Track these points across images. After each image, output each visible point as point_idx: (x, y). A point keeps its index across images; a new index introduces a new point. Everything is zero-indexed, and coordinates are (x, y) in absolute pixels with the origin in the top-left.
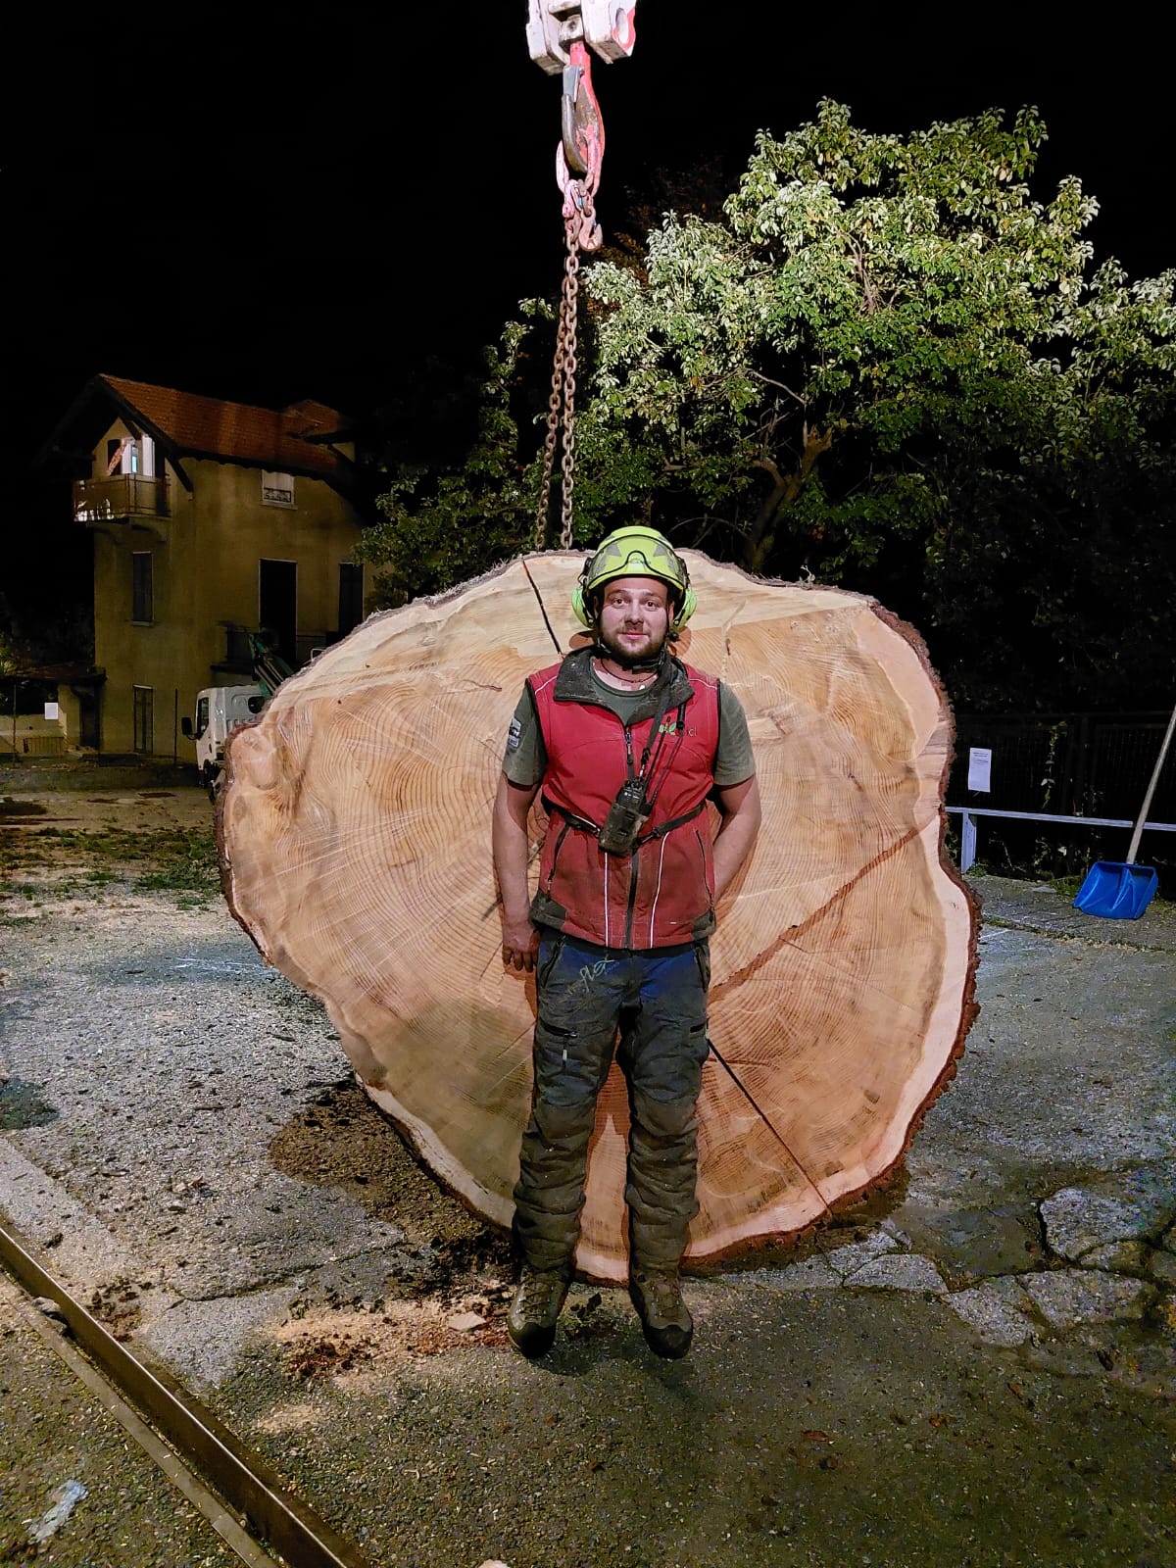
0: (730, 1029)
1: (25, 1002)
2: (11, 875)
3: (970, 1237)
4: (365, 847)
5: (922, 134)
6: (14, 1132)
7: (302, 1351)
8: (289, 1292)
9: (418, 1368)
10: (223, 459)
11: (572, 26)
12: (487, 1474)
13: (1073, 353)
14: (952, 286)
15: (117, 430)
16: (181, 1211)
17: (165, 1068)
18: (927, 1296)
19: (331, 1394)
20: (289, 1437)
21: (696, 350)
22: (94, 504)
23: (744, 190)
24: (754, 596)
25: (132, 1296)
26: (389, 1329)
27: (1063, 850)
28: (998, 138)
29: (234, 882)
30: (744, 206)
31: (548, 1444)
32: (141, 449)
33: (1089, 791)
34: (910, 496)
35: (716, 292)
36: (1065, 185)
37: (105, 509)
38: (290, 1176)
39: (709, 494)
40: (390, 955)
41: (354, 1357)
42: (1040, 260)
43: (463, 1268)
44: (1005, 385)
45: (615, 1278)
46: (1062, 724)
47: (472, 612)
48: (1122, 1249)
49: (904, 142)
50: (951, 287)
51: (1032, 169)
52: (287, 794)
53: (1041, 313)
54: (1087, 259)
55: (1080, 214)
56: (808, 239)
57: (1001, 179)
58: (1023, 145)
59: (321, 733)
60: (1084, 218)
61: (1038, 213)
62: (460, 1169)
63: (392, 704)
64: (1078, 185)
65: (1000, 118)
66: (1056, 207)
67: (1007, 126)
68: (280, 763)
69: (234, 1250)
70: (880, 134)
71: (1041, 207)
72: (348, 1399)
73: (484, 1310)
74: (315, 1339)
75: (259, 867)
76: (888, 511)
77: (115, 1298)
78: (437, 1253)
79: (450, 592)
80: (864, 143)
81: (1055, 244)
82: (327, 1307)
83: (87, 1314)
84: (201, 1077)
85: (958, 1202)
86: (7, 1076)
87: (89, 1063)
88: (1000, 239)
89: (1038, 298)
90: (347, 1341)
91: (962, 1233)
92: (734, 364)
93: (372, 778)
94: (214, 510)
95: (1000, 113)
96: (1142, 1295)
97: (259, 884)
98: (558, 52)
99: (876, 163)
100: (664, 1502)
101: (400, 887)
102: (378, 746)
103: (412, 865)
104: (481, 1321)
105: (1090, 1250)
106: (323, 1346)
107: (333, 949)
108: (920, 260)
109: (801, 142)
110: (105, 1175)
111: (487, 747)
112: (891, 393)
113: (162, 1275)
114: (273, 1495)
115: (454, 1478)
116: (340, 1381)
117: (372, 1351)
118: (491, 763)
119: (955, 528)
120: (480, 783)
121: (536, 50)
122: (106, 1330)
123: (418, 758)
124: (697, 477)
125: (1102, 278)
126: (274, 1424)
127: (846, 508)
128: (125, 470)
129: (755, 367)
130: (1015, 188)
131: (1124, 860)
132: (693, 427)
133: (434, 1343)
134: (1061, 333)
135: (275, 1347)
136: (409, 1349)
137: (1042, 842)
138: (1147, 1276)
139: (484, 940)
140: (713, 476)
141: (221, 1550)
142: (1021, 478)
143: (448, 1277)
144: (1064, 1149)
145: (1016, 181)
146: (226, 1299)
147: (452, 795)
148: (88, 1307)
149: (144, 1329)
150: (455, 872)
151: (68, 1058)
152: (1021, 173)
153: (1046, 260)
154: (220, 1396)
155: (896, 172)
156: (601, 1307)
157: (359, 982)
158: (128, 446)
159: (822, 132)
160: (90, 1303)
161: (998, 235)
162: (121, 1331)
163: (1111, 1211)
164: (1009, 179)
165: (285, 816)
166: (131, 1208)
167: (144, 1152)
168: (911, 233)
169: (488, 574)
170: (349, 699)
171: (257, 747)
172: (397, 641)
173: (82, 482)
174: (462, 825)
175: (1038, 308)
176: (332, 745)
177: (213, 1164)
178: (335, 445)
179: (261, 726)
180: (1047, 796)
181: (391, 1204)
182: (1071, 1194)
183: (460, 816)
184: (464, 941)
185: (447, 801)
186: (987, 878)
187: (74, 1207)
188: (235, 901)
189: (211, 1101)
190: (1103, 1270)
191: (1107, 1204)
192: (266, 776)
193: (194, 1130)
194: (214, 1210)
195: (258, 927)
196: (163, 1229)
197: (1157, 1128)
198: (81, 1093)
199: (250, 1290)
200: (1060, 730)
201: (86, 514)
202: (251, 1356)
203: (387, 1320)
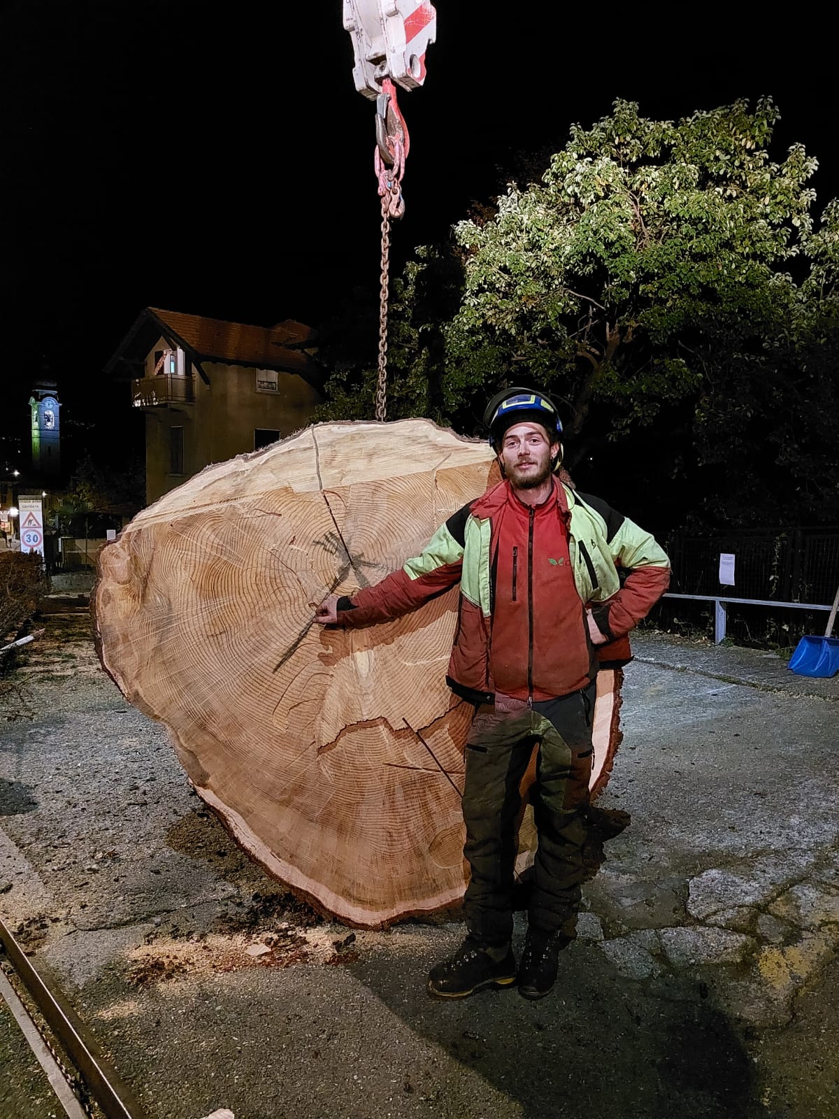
0: (449, 749)
1: (42, 731)
2: (63, 647)
3: (634, 902)
4: (191, 622)
5: (688, 119)
6: (5, 817)
7: (143, 966)
8: (149, 926)
9: (216, 980)
10: (230, 363)
11: (382, 69)
12: (240, 1052)
13: (811, 268)
14: (702, 226)
15: (161, 344)
16: (95, 871)
17: (118, 777)
18: (588, 941)
19: (154, 996)
20: (117, 1022)
21: (528, 277)
22: (146, 396)
23: (554, 166)
24: (457, 449)
25: (45, 926)
26: (205, 953)
27: (785, 627)
28: (744, 119)
29: (103, 648)
30: (555, 176)
31: (288, 1033)
32: (176, 357)
33: (803, 585)
34: (674, 375)
35: (539, 236)
36: (793, 150)
37: (152, 398)
38: (177, 851)
39: (542, 376)
40: (211, 696)
41: (173, 971)
42: (776, 204)
43: (268, 914)
44: (751, 293)
45: (369, 923)
46: (783, 535)
47: (271, 463)
48: (738, 912)
49: (675, 126)
50: (700, 227)
51: (769, 140)
52: (137, 589)
53: (776, 241)
54: (812, 201)
55: (804, 170)
56: (598, 197)
57: (748, 147)
58: (762, 124)
59: (160, 547)
60: (808, 172)
61: (776, 170)
62: (261, 844)
63: (207, 526)
64: (803, 149)
65: (746, 105)
66: (787, 166)
67: (751, 110)
68: (133, 567)
69: (121, 898)
70: (659, 121)
71: (777, 166)
72: (164, 999)
73: (272, 943)
74: (153, 958)
75: (120, 637)
76: (658, 385)
77: (33, 928)
78: (254, 904)
79: (261, 450)
80: (648, 127)
81: (786, 192)
82: (169, 938)
83: (12, 937)
84: (139, 783)
85: (633, 877)
86: (14, 780)
87: (70, 772)
88: (748, 190)
89: (775, 230)
90: (174, 961)
91: (629, 900)
92: (556, 285)
93: (194, 576)
94: (224, 397)
95: (746, 102)
96: (745, 946)
97: (120, 648)
98: (374, 85)
99: (657, 141)
100: (353, 1075)
101: (216, 650)
102: (198, 554)
103: (224, 635)
104: (268, 950)
105: (715, 913)
106: (157, 963)
107: (170, 692)
108: (677, 209)
109: (603, 130)
110: (54, 847)
111: (272, 554)
112: (662, 302)
113: (69, 913)
114: (93, 1060)
115: (217, 1053)
116: (162, 987)
117: (188, 967)
118: (276, 565)
119: (716, 395)
120: (268, 580)
121: (359, 85)
122: (21, 948)
123: (226, 562)
124: (533, 365)
125: (829, 214)
126: (110, 1013)
127: (631, 384)
128: (166, 371)
129: (570, 287)
130: (757, 153)
131: (823, 633)
132: (531, 331)
133: (234, 963)
134: (794, 254)
135: (126, 963)
136: (214, 967)
137: (771, 621)
138: (752, 933)
139: (275, 686)
140: (544, 363)
141: (50, 1094)
142: (763, 358)
143: (256, 919)
144: (719, 841)
145: (758, 149)
146: (104, 931)
147: (250, 588)
148: (14, 933)
149: (45, 948)
150: (253, 640)
151: (58, 769)
152: (761, 143)
153: (780, 203)
154: (81, 994)
155: (671, 146)
156: (355, 943)
157: (190, 714)
158: (168, 356)
159: (616, 122)
160: (16, 931)
161: (747, 187)
162: (30, 950)
163: (738, 886)
164: (753, 147)
165: (136, 602)
166: (63, 869)
167: (85, 832)
168: (679, 188)
169: (288, 438)
170: (178, 523)
171: (117, 557)
172: (216, 484)
173: (137, 380)
174: (257, 608)
175: (775, 237)
176: (168, 554)
177: (127, 841)
178: (306, 350)
179: (120, 542)
180: (774, 588)
181: (237, 870)
182: (714, 873)
183: (255, 601)
184: (261, 687)
185: (246, 590)
186: (734, 648)
187: (26, 866)
188: (104, 660)
189: (140, 799)
190: (721, 927)
191: (737, 881)
192: (124, 575)
193: (122, 818)
194: (118, 870)
195: (120, 677)
196: (79, 883)
197: (790, 827)
198: (57, 792)
199: (123, 925)
200: (781, 539)
201: (139, 401)
202: (109, 968)
203: (205, 948)
